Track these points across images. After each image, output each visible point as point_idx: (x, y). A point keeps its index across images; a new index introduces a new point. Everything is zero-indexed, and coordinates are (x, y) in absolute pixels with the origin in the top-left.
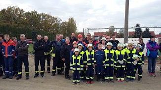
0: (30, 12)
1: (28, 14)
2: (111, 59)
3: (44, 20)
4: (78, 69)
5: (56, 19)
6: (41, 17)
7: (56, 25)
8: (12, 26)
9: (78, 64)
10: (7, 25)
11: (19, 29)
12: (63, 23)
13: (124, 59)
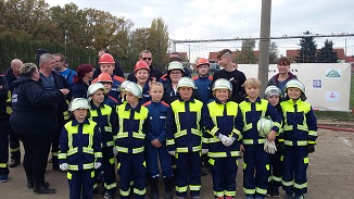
0: (62, 6)
1: (57, 10)
2: (193, 131)
3: (94, 23)
4: (86, 167)
5: (121, 21)
6: (88, 18)
7: (123, 35)
8: (18, 39)
9: (88, 150)
10: (8, 37)
11: (35, 46)
12: (140, 32)
13: (235, 130)
